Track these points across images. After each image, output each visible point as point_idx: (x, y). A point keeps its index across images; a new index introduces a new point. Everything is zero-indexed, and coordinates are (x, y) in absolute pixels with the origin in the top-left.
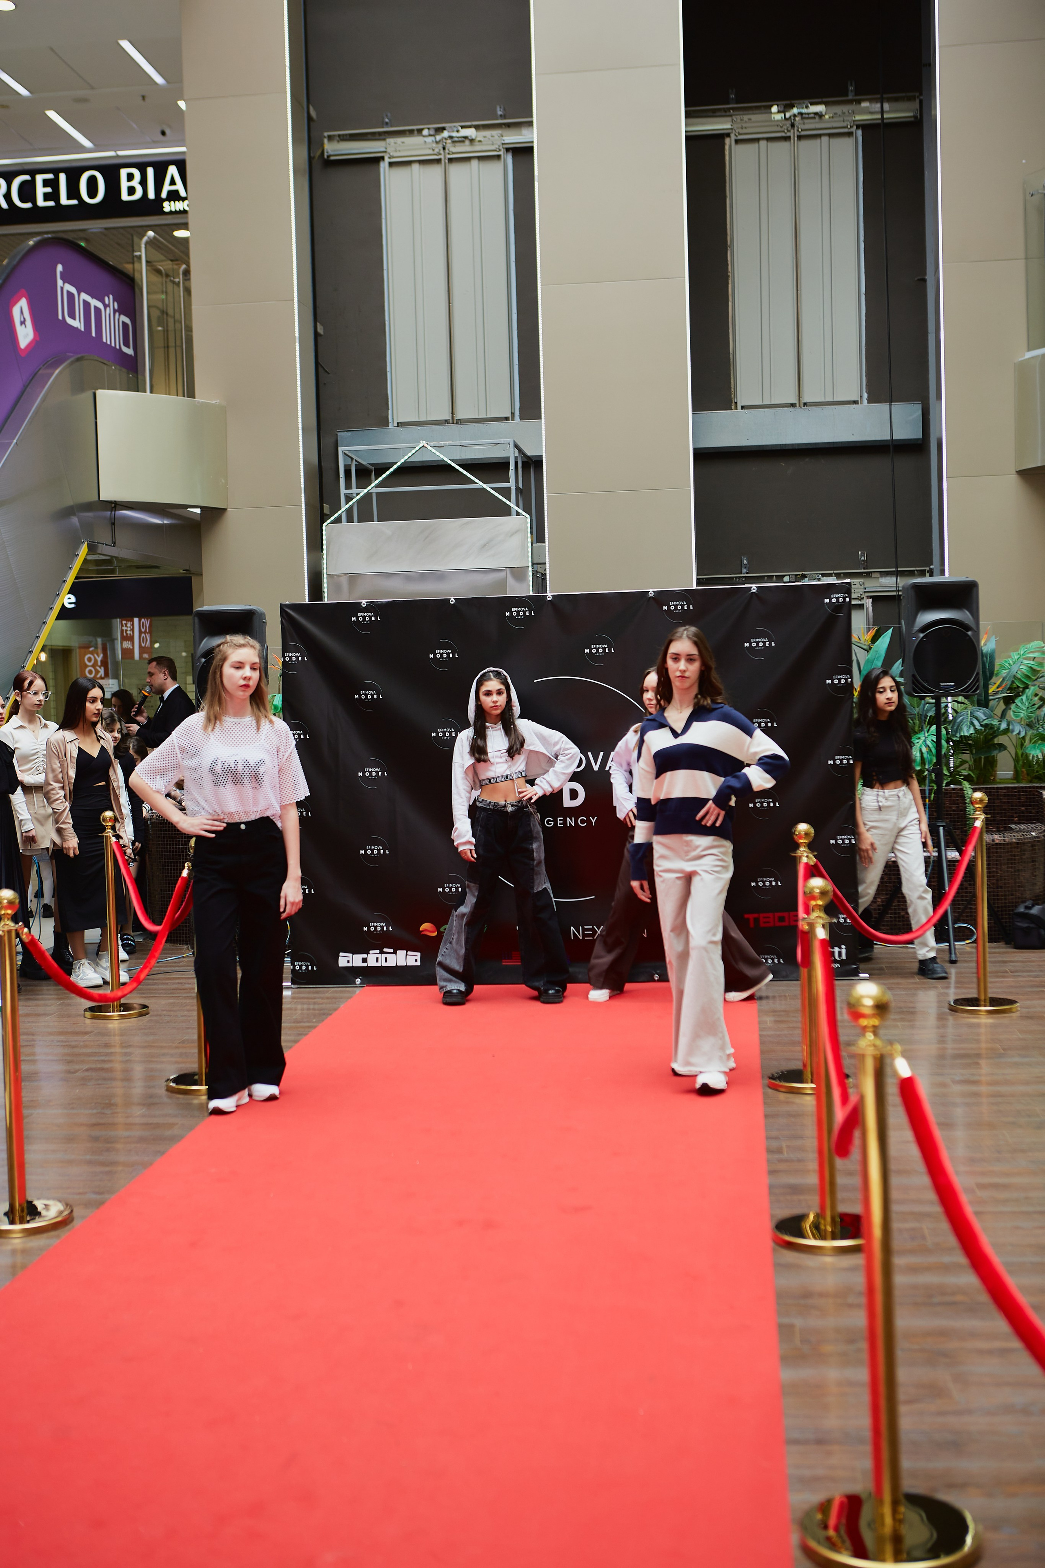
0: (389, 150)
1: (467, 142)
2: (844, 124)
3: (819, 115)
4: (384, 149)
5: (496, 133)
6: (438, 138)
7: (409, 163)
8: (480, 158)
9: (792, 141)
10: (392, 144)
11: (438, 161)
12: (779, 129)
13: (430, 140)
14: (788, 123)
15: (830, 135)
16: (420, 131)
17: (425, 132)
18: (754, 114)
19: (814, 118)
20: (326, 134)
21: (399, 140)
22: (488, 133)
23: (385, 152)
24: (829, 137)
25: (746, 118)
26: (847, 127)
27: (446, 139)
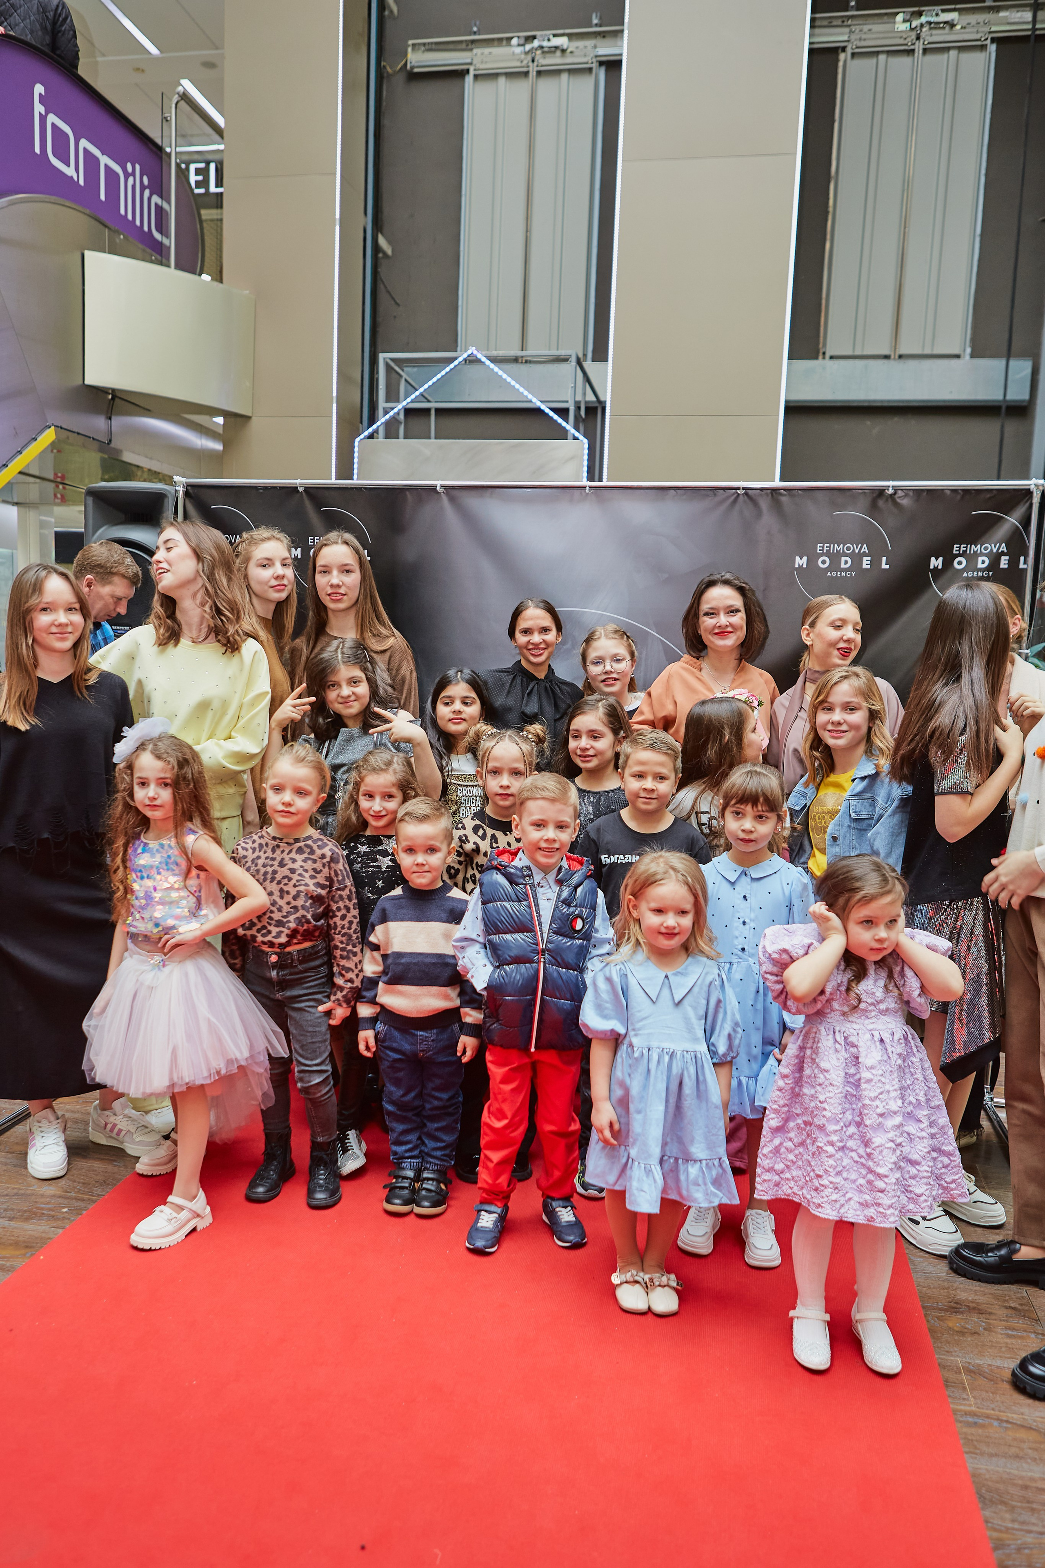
0: (475, 62)
1: (558, 53)
2: (978, 36)
3: (951, 25)
4: (469, 61)
5: (589, 43)
6: (528, 47)
7: (494, 76)
8: (570, 71)
9: (916, 55)
10: (479, 54)
11: (526, 74)
12: (902, 41)
13: (519, 50)
14: (913, 35)
15: (960, 49)
16: (510, 39)
17: (514, 41)
18: (873, 24)
19: (943, 28)
20: (410, 42)
21: (487, 51)
22: (581, 44)
23: (471, 64)
24: (959, 52)
25: (866, 28)
26: (980, 40)
27: (536, 49)
